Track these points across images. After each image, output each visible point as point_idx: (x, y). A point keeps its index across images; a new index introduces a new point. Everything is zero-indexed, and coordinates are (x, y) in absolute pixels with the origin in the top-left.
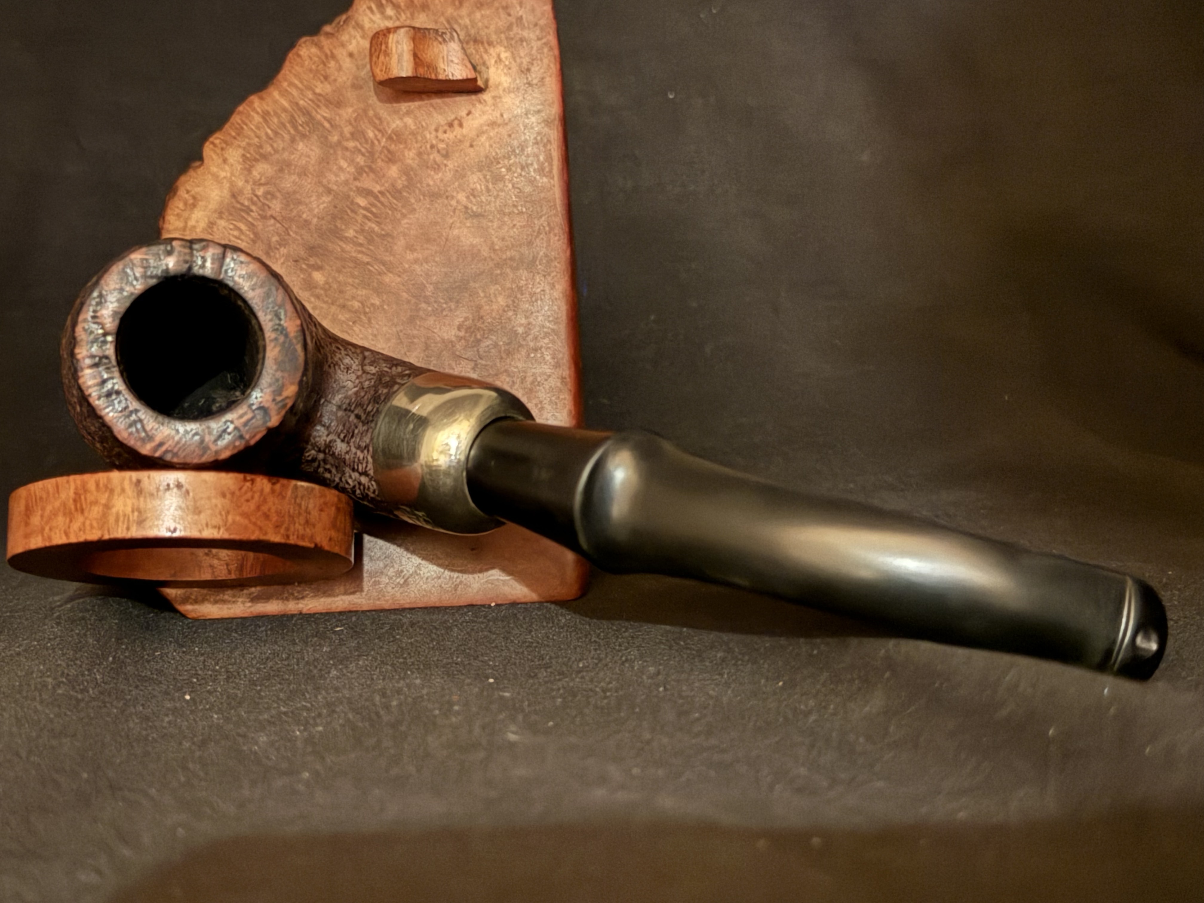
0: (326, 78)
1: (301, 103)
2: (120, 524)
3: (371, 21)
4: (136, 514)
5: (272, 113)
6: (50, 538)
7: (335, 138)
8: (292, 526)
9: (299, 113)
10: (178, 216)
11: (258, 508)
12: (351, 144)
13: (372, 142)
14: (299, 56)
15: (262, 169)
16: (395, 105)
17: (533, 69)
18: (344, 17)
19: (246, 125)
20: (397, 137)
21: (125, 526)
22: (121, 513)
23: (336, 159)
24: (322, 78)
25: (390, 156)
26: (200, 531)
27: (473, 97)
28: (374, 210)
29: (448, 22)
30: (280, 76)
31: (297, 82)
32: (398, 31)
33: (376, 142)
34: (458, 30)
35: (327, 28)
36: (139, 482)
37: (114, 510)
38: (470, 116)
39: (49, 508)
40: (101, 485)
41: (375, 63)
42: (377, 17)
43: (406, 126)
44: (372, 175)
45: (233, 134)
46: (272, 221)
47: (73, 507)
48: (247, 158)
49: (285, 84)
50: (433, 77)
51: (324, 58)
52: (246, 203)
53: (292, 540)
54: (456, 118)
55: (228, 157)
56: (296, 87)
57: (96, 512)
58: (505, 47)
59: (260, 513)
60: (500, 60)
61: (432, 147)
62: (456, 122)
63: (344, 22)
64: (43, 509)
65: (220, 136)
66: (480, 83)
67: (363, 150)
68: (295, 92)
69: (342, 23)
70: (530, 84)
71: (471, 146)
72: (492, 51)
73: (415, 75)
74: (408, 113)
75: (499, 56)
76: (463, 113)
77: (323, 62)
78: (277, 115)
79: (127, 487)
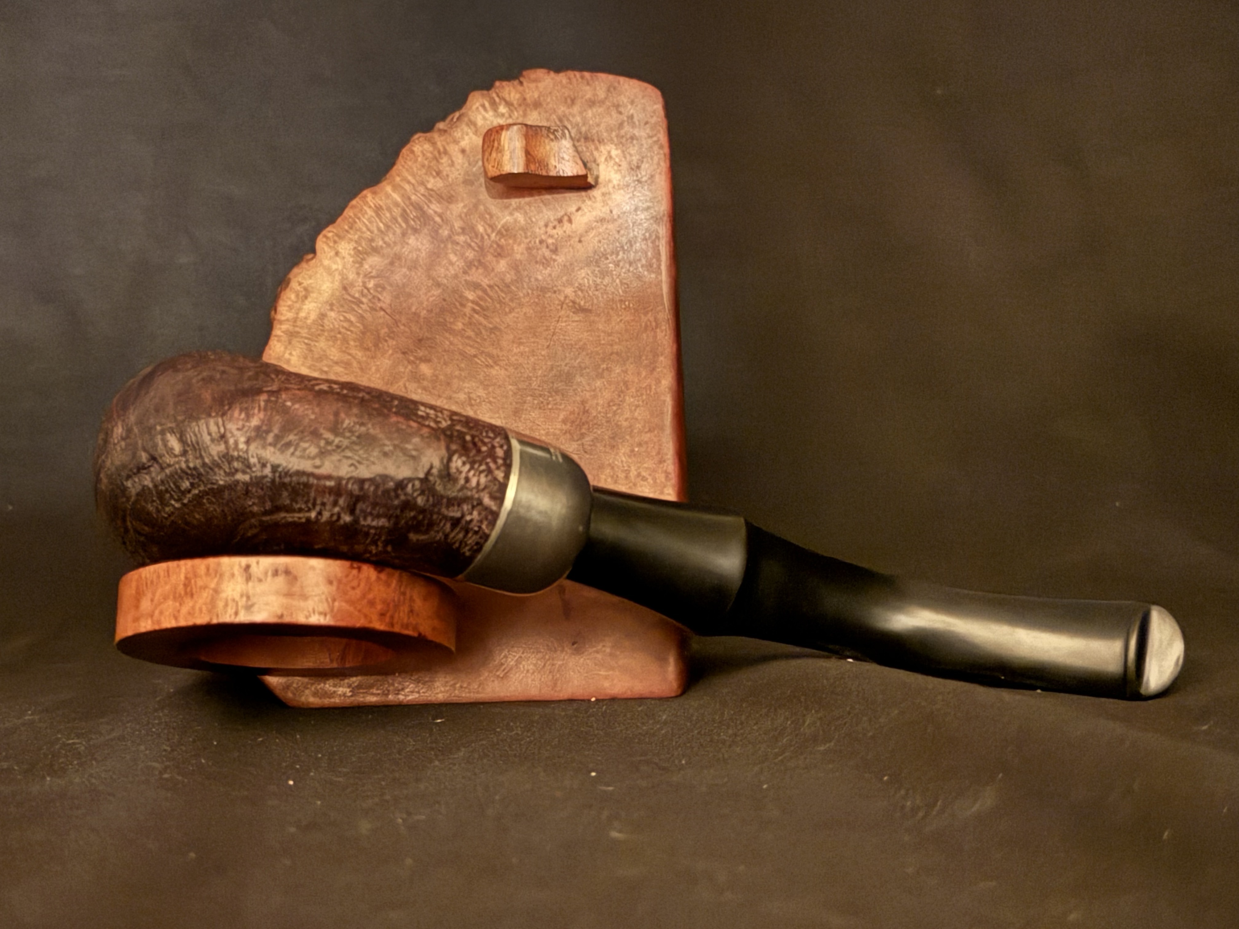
0: (439, 173)
1: (413, 197)
2: (229, 608)
3: (484, 119)
4: (244, 599)
5: (384, 207)
6: (159, 622)
7: (445, 232)
8: (396, 615)
9: (411, 208)
10: (290, 308)
11: (364, 596)
12: (461, 239)
13: (482, 237)
14: (412, 152)
15: (373, 262)
16: (505, 201)
17: (643, 166)
18: (457, 114)
19: (359, 219)
20: (506, 232)
21: (233, 611)
22: (230, 598)
23: (447, 254)
24: (434, 173)
25: (499, 250)
27: (583, 194)
28: (482, 303)
29: (561, 120)
30: (394, 171)
31: (410, 178)
32: (511, 129)
33: (486, 237)
34: (569, 127)
35: (441, 125)
36: (248, 567)
37: (223, 595)
38: (580, 213)
39: (159, 592)
40: (211, 571)
41: (488, 160)
42: (490, 115)
43: (516, 221)
44: (481, 271)
45: (346, 227)
46: (382, 313)
47: (183, 593)
48: (359, 251)
49: (398, 179)
50: (544, 173)
51: (436, 153)
52: (357, 295)
53: (397, 629)
54: (566, 214)
55: (340, 250)
56: (409, 182)
57: (206, 595)
58: (616, 145)
59: (366, 601)
60: (611, 157)
61: (541, 242)
62: (566, 218)
63: (458, 119)
64: (154, 594)
65: (334, 230)
66: (590, 180)
67: (473, 244)
68: (407, 187)
69: (455, 120)
70: (639, 181)
71: (580, 241)
72: (602, 148)
73: (526, 171)
74: (518, 208)
75: (609, 152)
76: (573, 209)
77: (435, 158)
78: (389, 209)
79: (236, 572)
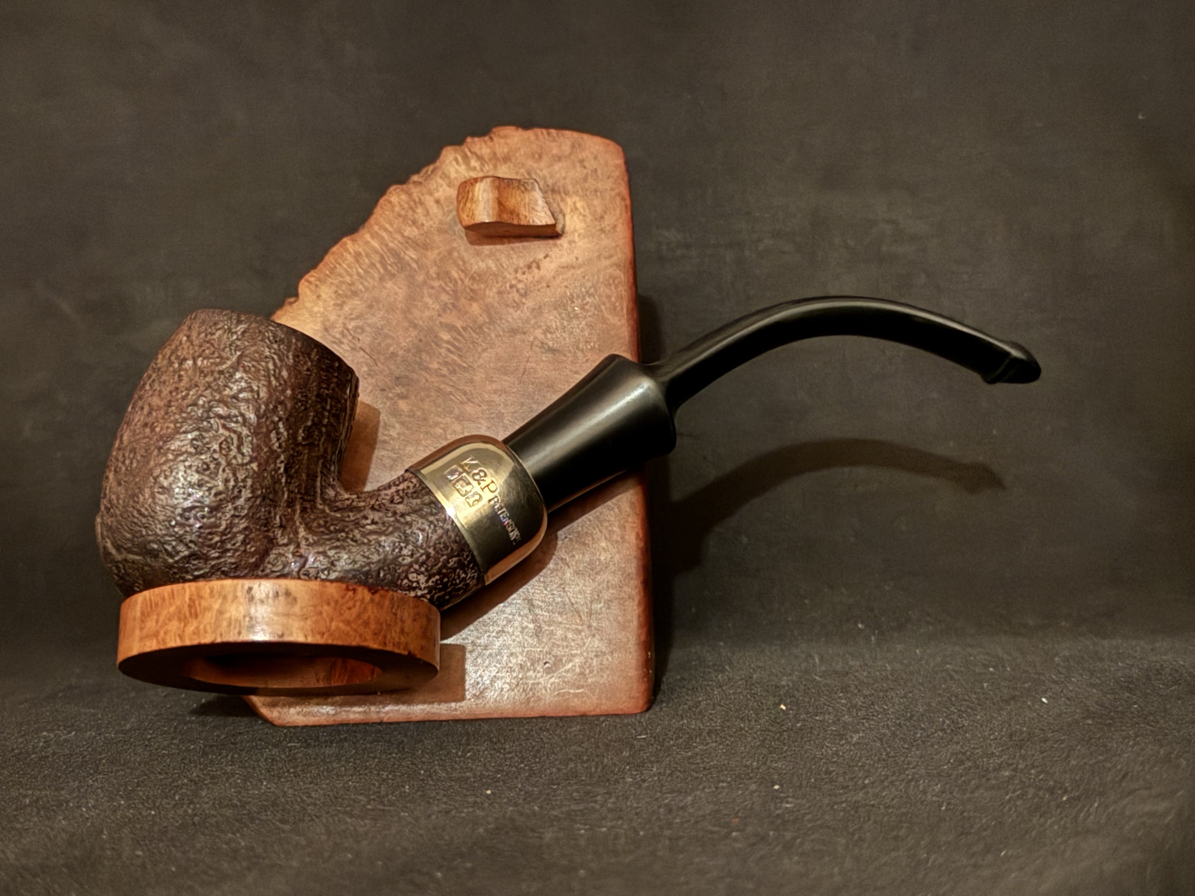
0: (414, 222)
1: (391, 244)
2: (232, 627)
3: (457, 171)
4: (247, 619)
5: (364, 254)
6: (164, 642)
7: (420, 278)
8: (389, 634)
9: (388, 254)
11: (359, 616)
12: (436, 284)
13: (456, 282)
14: (390, 202)
15: (356, 304)
16: (477, 247)
17: (606, 217)
18: (431, 167)
19: (340, 264)
20: (478, 277)
21: (237, 630)
22: (233, 617)
23: (422, 297)
24: (410, 223)
25: (471, 294)
26: (306, 636)
27: (551, 242)
28: (456, 344)
29: (529, 173)
30: (372, 220)
31: (387, 226)
32: (484, 181)
33: (460, 282)
34: (538, 180)
35: (415, 178)
36: (250, 589)
37: (227, 615)
38: (548, 259)
39: (164, 613)
40: (215, 591)
41: (462, 209)
42: (462, 168)
43: (488, 268)
44: (454, 312)
45: (328, 272)
46: (362, 353)
47: (188, 614)
48: (340, 295)
49: (376, 228)
50: (515, 222)
51: (412, 204)
52: (338, 336)
53: (389, 648)
54: (534, 261)
55: (322, 294)
56: (386, 230)
57: (210, 616)
58: (581, 197)
59: (360, 621)
60: (576, 209)
61: (512, 287)
62: (534, 265)
63: (432, 172)
64: (158, 615)
65: (316, 275)
66: (559, 228)
67: (448, 289)
68: (385, 235)
69: (429, 173)
70: (602, 230)
71: (548, 286)
72: (569, 201)
73: (499, 220)
74: (491, 255)
75: (575, 203)
76: (541, 256)
77: (411, 208)
78: (368, 256)
79: (239, 594)
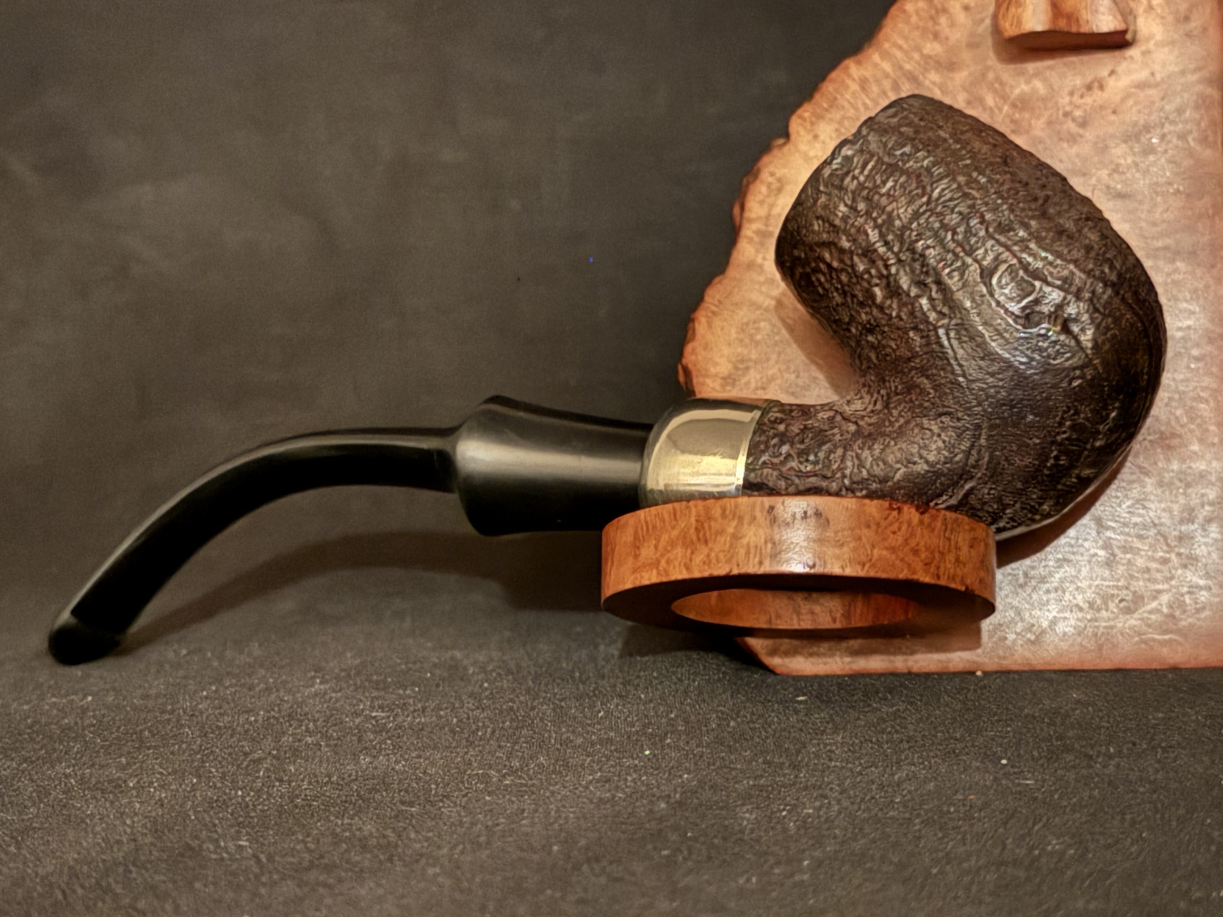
0: (936, 36)
1: (906, 66)
2: (752, 556)
4: (769, 545)
5: (871, 80)
6: (667, 573)
8: (942, 565)
10: (762, 203)
11: (906, 542)
13: (992, 111)
14: (904, 11)
16: (1020, 66)
17: (1193, 17)
19: (841, 94)
20: (1022, 104)
21: (757, 559)
22: (752, 544)
24: (931, 36)
25: (1012, 126)
26: (842, 568)
27: (1117, 53)
30: (882, 35)
31: (901, 42)
33: (996, 111)
36: (772, 508)
37: (745, 541)
38: (1113, 77)
39: (665, 538)
40: (728, 512)
41: (1003, 16)
43: (1034, 90)
47: (694, 538)
49: (887, 45)
50: (1074, 29)
51: (933, 12)
53: (943, 582)
54: (1095, 80)
55: (819, 132)
56: (900, 48)
57: (723, 542)
59: (908, 548)
60: (1152, 7)
61: (1066, 114)
62: (1096, 84)
64: (658, 541)
65: (810, 109)
66: (1130, 35)
68: (899, 54)
70: (1188, 35)
71: (1115, 112)
73: (1053, 28)
74: (1036, 74)
76: (1105, 73)
77: (932, 18)
78: (877, 81)
79: (758, 514)
